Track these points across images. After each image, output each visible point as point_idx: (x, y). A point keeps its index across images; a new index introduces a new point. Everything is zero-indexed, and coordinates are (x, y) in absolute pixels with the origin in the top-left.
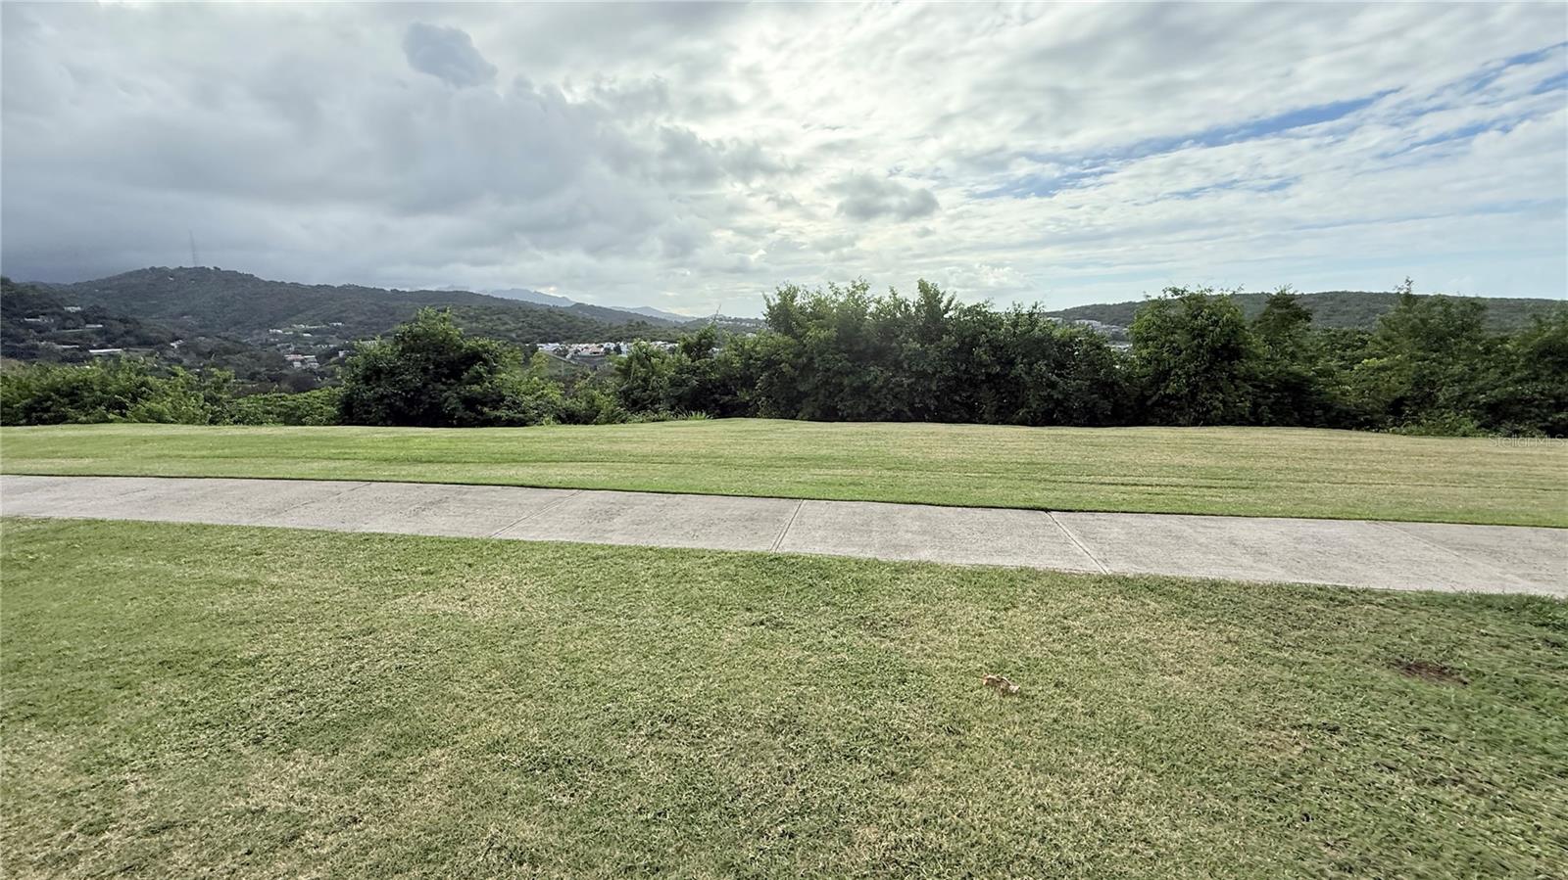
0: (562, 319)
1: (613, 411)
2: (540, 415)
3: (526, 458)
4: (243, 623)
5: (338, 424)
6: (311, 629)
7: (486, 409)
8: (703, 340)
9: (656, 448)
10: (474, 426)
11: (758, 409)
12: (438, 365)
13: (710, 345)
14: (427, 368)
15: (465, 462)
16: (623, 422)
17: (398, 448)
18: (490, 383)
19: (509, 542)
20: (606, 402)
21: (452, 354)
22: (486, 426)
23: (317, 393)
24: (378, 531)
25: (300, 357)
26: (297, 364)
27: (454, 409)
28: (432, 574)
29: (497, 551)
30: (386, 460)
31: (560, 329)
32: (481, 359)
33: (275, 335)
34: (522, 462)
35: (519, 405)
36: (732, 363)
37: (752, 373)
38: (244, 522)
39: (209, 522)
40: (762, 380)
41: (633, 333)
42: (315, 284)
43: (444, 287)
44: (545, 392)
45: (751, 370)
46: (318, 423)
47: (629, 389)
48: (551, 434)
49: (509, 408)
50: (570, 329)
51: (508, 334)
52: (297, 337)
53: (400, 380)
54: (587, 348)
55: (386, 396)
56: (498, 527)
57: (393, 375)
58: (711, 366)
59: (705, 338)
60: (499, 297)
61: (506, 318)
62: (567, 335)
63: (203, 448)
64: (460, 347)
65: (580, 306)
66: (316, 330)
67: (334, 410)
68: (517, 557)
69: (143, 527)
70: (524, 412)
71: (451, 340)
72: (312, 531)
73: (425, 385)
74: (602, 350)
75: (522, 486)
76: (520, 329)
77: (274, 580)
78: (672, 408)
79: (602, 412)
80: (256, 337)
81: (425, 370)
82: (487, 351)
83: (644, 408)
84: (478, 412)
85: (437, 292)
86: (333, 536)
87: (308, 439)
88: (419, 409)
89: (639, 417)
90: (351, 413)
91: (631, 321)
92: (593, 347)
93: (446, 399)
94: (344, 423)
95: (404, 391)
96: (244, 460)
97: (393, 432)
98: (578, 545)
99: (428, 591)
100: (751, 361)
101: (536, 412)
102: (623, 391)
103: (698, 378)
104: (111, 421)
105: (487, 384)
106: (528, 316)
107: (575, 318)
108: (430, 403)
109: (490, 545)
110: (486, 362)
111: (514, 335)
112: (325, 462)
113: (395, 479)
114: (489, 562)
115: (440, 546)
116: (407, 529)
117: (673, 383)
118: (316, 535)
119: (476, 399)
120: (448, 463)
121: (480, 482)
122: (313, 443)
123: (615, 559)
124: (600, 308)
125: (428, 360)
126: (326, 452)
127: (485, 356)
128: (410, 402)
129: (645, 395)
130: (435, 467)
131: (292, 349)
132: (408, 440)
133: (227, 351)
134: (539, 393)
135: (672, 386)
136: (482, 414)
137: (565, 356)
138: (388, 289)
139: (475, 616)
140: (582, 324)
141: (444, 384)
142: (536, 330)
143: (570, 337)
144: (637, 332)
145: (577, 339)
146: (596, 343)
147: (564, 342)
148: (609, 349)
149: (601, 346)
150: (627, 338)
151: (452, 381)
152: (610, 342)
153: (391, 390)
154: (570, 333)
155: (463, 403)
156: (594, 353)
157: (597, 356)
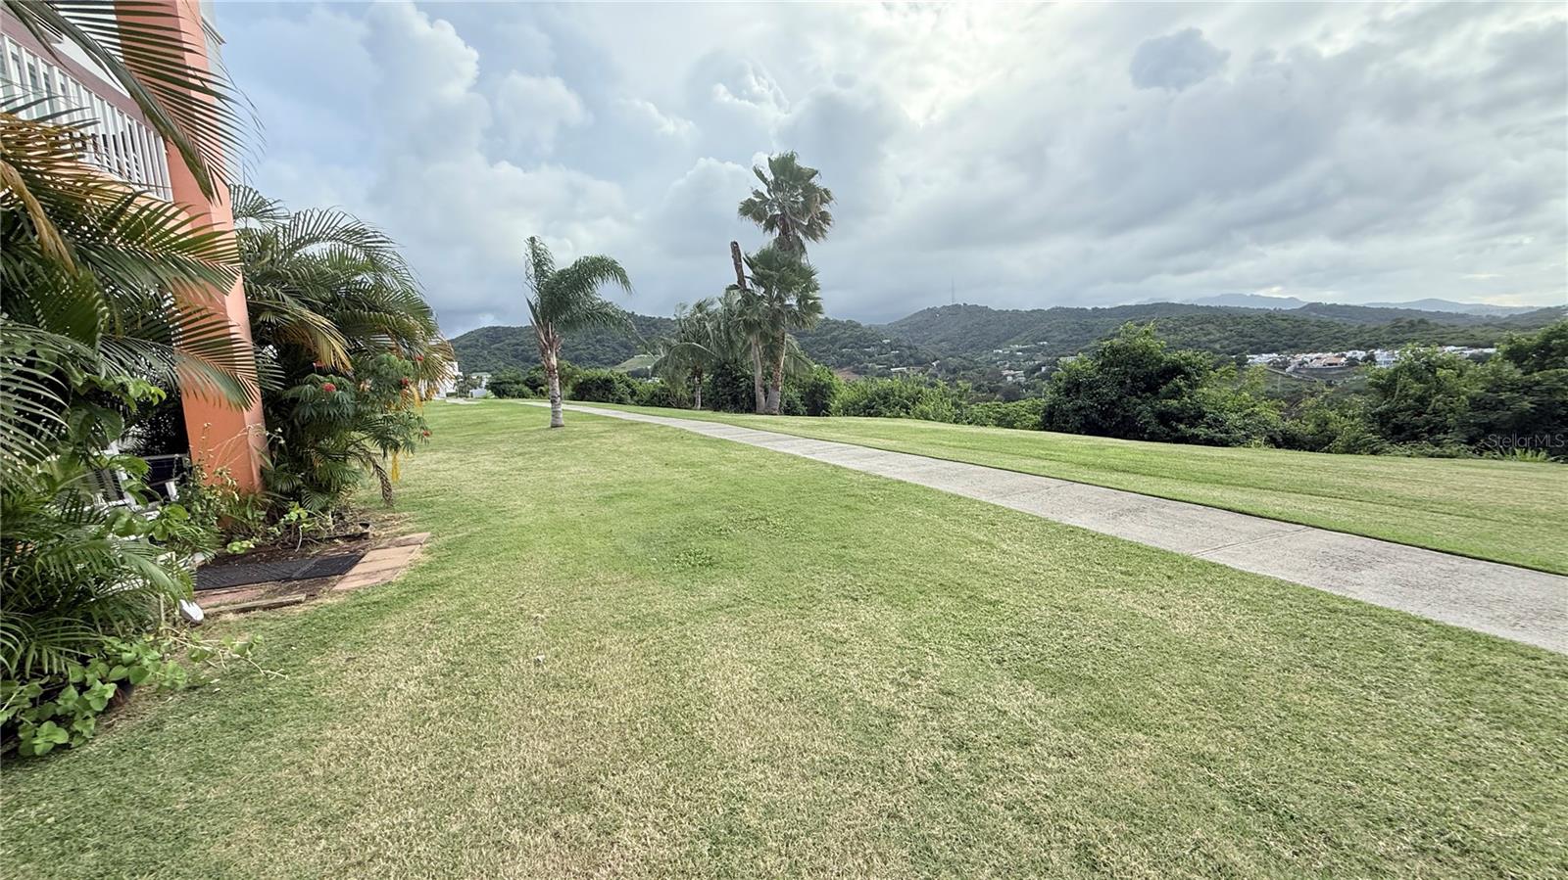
0: (1285, 324)
1: (1357, 439)
2: (1247, 437)
3: (1233, 481)
4: (986, 573)
5: (1041, 430)
6: (1032, 593)
7: (1182, 426)
8: (1554, 343)
9: (1437, 492)
10: (1167, 442)
12: (1134, 379)
14: (1125, 382)
15: (1161, 476)
16: (1374, 453)
17: (1094, 455)
18: (1189, 398)
19: (1214, 565)
20: (1345, 427)
21: (1150, 368)
22: (1181, 443)
23: (1023, 403)
24: (1081, 526)
25: (1012, 372)
26: (1010, 378)
27: (1147, 423)
28: (1131, 575)
29: (1199, 571)
30: (1085, 465)
31: (1282, 336)
32: (1182, 372)
33: (997, 354)
34: (1228, 484)
35: (1222, 424)
38: (983, 499)
39: (962, 494)
41: (1400, 337)
42: (1029, 309)
43: (1144, 300)
44: (1257, 409)
46: (1025, 428)
47: (1387, 411)
48: (1265, 459)
49: (1209, 426)
50: (1296, 336)
51: (1212, 345)
52: (1012, 355)
53: (1097, 393)
54: (1318, 358)
55: (1084, 408)
56: (1201, 547)
57: (1092, 388)
60: (1205, 305)
61: (1210, 327)
62: (1291, 343)
63: (954, 440)
64: (1160, 360)
65: (1314, 307)
66: (1027, 349)
67: (1039, 418)
68: (1224, 583)
69: (927, 490)
70: (1227, 432)
71: (1151, 353)
72: (1030, 515)
73: (1120, 398)
74: (1343, 360)
75: (1229, 510)
76: (1226, 339)
77: (1005, 547)
79: (1339, 438)
80: (983, 357)
81: (1122, 384)
82: (1189, 364)
83: (1416, 437)
84: (1172, 428)
85: (1136, 306)
86: (1046, 523)
87: (1023, 440)
89: (1406, 448)
90: (1052, 421)
91: (1399, 320)
92: (1329, 357)
93: (1140, 413)
94: (1045, 429)
95: (1099, 404)
96: (982, 453)
97: (1089, 440)
98: (1308, 589)
99: (1128, 590)
101: (1243, 433)
102: (1380, 414)
103: (1534, 399)
104: (901, 417)
105: (1186, 398)
106: (1238, 324)
107: (1306, 321)
108: (1123, 416)
109: (1191, 563)
110: (1187, 376)
111: (1218, 346)
112: (1036, 461)
113: (1094, 482)
114: (1191, 580)
115: (1138, 552)
116: (1107, 529)
118: (1034, 519)
119: (1172, 413)
120: (1144, 475)
121: (1178, 498)
122: (1027, 444)
123: (1363, 619)
124: (1347, 306)
125: (1126, 373)
126: (1036, 452)
127: (1188, 369)
128: (1104, 415)
129: (1420, 420)
130: (1132, 477)
131: (1007, 366)
132: (1104, 449)
133: (965, 368)
134: (1249, 411)
135: (1473, 410)
136: (1176, 430)
137: (1284, 368)
139: (1175, 628)
140: (1316, 329)
141: (1139, 397)
142: (1246, 339)
143: (1295, 346)
144: (1410, 334)
145: (1306, 348)
146: (1334, 352)
147: (1285, 352)
148: (1356, 359)
149: (1343, 356)
150: (1388, 343)
151: (1148, 394)
152: (1359, 350)
153: (1088, 402)
154: (1295, 340)
155: (1157, 417)
156: (1330, 364)
157: (1335, 369)
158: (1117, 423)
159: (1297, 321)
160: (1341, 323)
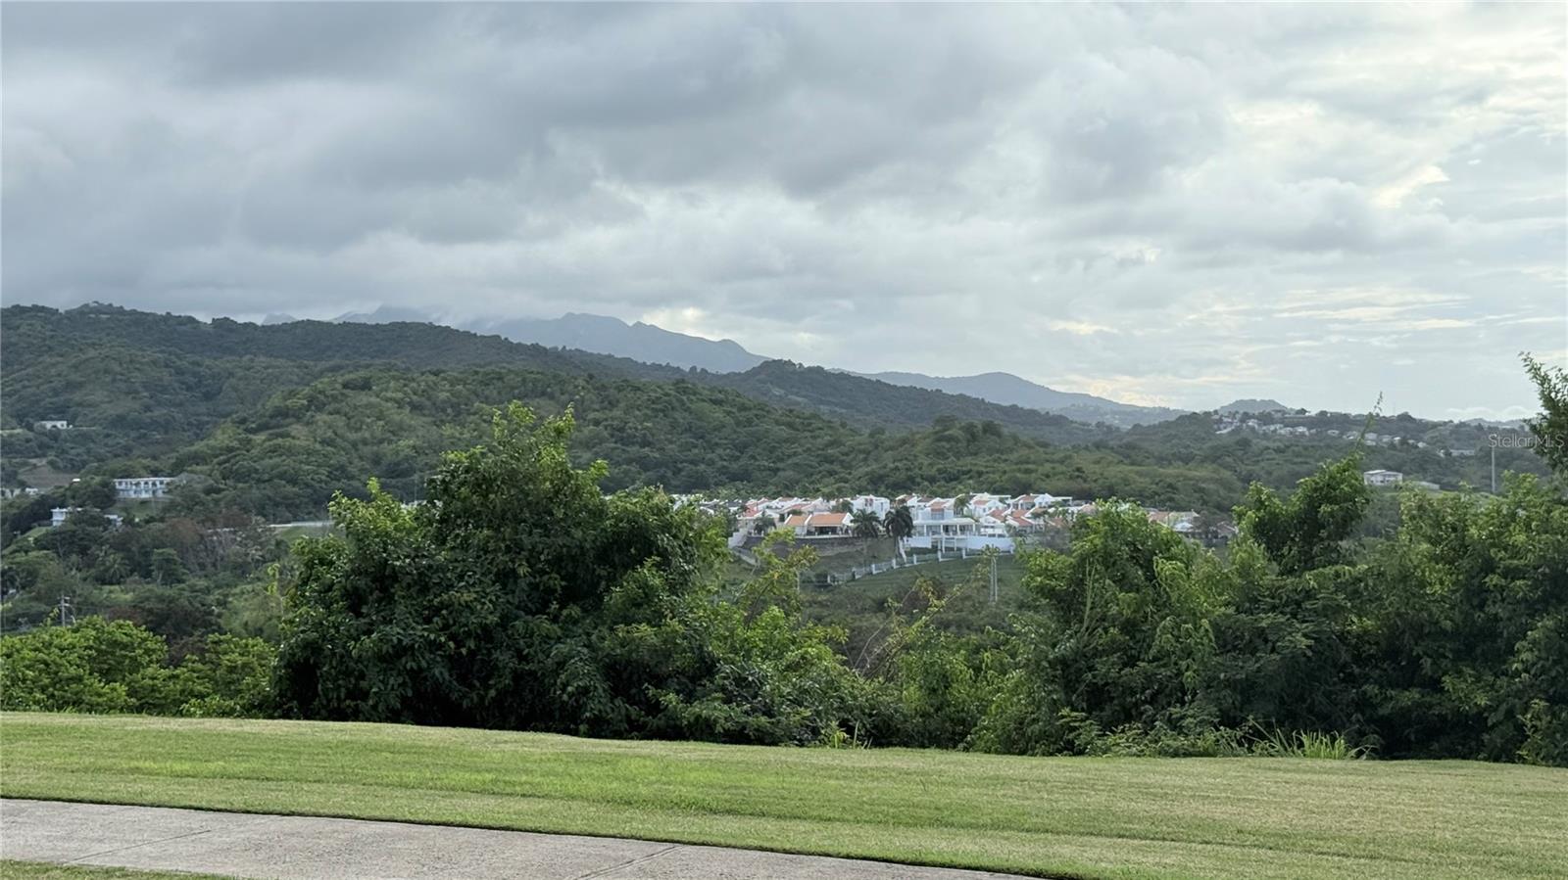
0: (718, 414)
1: (1026, 720)
7: (670, 697)
8: (1325, 508)
11: (1520, 735)
13: (1345, 525)
14: (513, 573)
18: (678, 620)
21: (575, 534)
27: (584, 691)
31: (713, 447)
32: (654, 549)
35: (755, 690)
36: (1422, 584)
37: (1496, 618)
40: (1534, 642)
41: (951, 464)
45: (1491, 609)
49: (729, 695)
50: (742, 448)
53: (443, 605)
54: (795, 512)
55: (408, 649)
57: (424, 589)
58: (1353, 589)
59: (1331, 501)
62: (734, 466)
64: (599, 513)
65: (779, 371)
70: (769, 713)
73: (505, 621)
74: (847, 520)
78: (1229, 720)
81: (505, 577)
88: (488, 688)
89: (1127, 742)
90: (308, 689)
91: (945, 422)
92: (816, 510)
93: (561, 665)
95: (452, 637)
100: (1493, 580)
103: (1309, 627)
105: (668, 621)
107: (763, 410)
108: (517, 676)
110: (664, 559)
117: (1227, 641)
119: (643, 663)
125: (516, 548)
127: (664, 540)
128: (466, 667)
136: (654, 708)
138: (204, 318)
140: (785, 432)
141: (555, 619)
143: (742, 476)
144: (969, 459)
145: (766, 484)
146: (828, 497)
147: (724, 492)
148: (872, 517)
149: (846, 508)
150: (932, 480)
151: (574, 610)
152: (877, 493)
153: (420, 630)
154: (743, 461)
155: (607, 677)
156: (822, 530)
157: (831, 542)
158: (502, 694)
159: (743, 408)
160: (837, 421)
